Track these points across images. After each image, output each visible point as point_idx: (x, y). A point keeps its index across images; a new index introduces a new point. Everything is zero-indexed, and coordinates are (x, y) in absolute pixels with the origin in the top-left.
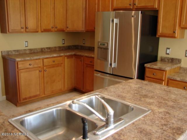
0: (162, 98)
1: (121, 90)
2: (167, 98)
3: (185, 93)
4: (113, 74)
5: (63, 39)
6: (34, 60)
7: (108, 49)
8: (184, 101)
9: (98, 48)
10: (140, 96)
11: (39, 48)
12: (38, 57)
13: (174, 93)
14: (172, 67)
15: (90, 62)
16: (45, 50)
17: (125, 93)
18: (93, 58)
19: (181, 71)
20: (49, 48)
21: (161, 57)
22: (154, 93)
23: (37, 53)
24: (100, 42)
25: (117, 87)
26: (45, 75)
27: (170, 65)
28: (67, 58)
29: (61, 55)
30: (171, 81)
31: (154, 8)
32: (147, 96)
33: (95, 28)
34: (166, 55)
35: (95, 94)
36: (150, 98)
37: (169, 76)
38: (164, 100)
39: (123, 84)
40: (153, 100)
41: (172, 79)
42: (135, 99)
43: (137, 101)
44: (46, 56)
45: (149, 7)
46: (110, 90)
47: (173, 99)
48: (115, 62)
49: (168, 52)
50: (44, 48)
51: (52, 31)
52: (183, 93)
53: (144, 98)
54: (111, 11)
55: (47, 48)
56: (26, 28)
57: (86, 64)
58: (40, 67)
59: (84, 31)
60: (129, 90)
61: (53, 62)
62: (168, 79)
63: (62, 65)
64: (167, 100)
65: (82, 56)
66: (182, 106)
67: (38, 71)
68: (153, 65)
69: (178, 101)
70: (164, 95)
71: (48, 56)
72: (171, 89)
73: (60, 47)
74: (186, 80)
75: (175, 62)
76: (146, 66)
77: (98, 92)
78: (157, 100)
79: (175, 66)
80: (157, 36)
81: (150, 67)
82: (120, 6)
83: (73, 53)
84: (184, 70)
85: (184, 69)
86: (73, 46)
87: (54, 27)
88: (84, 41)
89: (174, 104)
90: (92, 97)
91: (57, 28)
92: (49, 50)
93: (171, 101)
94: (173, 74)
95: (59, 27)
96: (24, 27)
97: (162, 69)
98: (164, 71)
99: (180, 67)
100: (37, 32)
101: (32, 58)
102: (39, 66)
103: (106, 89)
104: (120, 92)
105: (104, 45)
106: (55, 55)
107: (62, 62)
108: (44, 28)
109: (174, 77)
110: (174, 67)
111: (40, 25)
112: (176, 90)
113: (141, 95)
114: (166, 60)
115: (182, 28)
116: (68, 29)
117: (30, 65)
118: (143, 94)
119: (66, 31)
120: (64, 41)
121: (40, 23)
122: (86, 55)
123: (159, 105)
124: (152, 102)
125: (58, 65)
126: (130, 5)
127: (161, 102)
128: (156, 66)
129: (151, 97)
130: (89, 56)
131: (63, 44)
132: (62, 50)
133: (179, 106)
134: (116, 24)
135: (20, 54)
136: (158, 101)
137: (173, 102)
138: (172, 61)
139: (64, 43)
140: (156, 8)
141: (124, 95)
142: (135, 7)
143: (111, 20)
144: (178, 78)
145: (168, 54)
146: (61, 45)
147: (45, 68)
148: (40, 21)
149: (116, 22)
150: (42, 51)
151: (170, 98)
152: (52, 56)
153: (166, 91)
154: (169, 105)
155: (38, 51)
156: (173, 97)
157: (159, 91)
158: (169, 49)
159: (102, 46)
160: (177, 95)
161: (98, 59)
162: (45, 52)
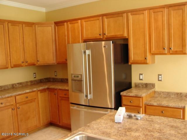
0: (146, 129)
1: (104, 125)
2: (151, 129)
3: (167, 120)
4: (90, 105)
5: (34, 72)
6: (6, 98)
7: (82, 81)
8: (168, 129)
9: (72, 80)
10: (124, 131)
11: (10, 85)
12: (10, 95)
13: (157, 122)
14: (147, 93)
15: (65, 94)
16: (16, 85)
17: (109, 129)
18: (68, 90)
19: (156, 95)
20: (21, 83)
21: (135, 83)
22: (137, 124)
23: (8, 89)
24: (73, 74)
25: (99, 122)
26: (19, 112)
27: (145, 90)
28: (40, 93)
29: (34, 90)
30: (148, 106)
31: (123, 37)
32: (131, 129)
33: (66, 60)
34: (140, 81)
35: (78, 133)
36: (135, 131)
37: (146, 102)
38: (150, 131)
39: (104, 118)
40: (138, 133)
41: (149, 104)
42: (120, 134)
43: (123, 137)
44: (18, 93)
45: (119, 36)
46: (93, 127)
47: (158, 130)
48: (90, 93)
49: (141, 78)
50: (15, 84)
51: (22, 66)
52: (166, 121)
53: (129, 132)
54: (82, 43)
55: (18, 83)
57: (60, 97)
58: (12, 105)
59: (55, 63)
60: (112, 125)
61: (26, 97)
62: (145, 104)
63: (36, 100)
64: (152, 132)
65: (56, 89)
66: (169, 136)
67: (10, 110)
68: (129, 92)
69: (163, 131)
70: (148, 126)
71: (20, 93)
72: (152, 118)
73: (31, 82)
74: (163, 104)
75: (149, 87)
76: (122, 94)
77: (80, 131)
78: (142, 133)
79: (150, 91)
80: (129, 64)
81: (127, 95)
82: (90, 36)
83: (46, 87)
84: (159, 94)
85: (158, 92)
86: (45, 79)
87: (24, 61)
88: (56, 73)
89: (160, 135)
90: (76, 137)
92: (20, 86)
93: (157, 131)
94: (150, 99)
95: (29, 62)
97: (138, 96)
98: (140, 97)
99: (155, 91)
100: (7, 68)
101: (4, 97)
102: (12, 103)
103: (89, 126)
104: (103, 128)
105: (78, 77)
106: (28, 91)
107: (35, 97)
108: (14, 63)
109: (150, 103)
110: (150, 93)
111: (9, 61)
112: (157, 118)
113: (126, 129)
114: (141, 86)
115: (153, 54)
116: (39, 63)
117: (1, 104)
118: (127, 127)
119: (37, 65)
121: (9, 59)
122: (60, 87)
123: (145, 138)
124: (138, 136)
125: (32, 101)
126: (100, 35)
127: (147, 135)
128: (132, 94)
129: (135, 129)
130: (63, 89)
131: (35, 78)
132: (34, 84)
133: (165, 136)
134: (89, 55)
136: (144, 134)
137: (158, 132)
138: (146, 86)
139: (35, 76)
140: (126, 37)
141: (108, 131)
142: (105, 37)
143: (83, 51)
144: (155, 103)
145: (142, 80)
146: (33, 79)
147: (18, 105)
148: (9, 56)
149: (88, 54)
150: (14, 87)
151: (154, 128)
152: (24, 92)
153: (148, 121)
154: (156, 137)
155: (9, 87)
156: (157, 126)
157: (142, 122)
158: (142, 74)
159: (75, 78)
160: (160, 124)
161: (73, 91)
162: (16, 88)
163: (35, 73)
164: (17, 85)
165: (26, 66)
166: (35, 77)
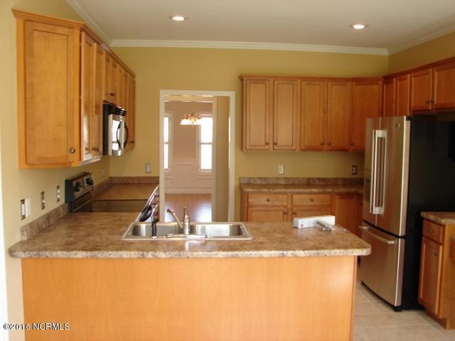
4: (379, 226)
5: (354, 164)
12: (282, 190)
16: (314, 181)
20: (324, 180)
28: (340, 198)
44: (297, 190)
50: (313, 179)
55: (318, 179)
56: (275, 144)
58: (285, 206)
63: (329, 208)
71: (300, 190)
73: (345, 180)
87: (324, 143)
91: (332, 145)
92: (322, 183)
96: (271, 143)
97: (438, 221)
98: (440, 225)
101: (272, 191)
102: (285, 204)
106: (314, 190)
107: (329, 204)
111: (298, 140)
117: (267, 200)
119: (350, 151)
120: (354, 169)
121: (298, 136)
125: (321, 208)
126: (427, 102)
131: (354, 174)
135: (268, 184)
139: (354, 172)
142: (433, 106)
143: (373, 131)
149: (381, 136)
150: (310, 183)
152: (308, 191)
163: (355, 166)
164: (317, 181)
165: (328, 150)
166: (356, 174)
